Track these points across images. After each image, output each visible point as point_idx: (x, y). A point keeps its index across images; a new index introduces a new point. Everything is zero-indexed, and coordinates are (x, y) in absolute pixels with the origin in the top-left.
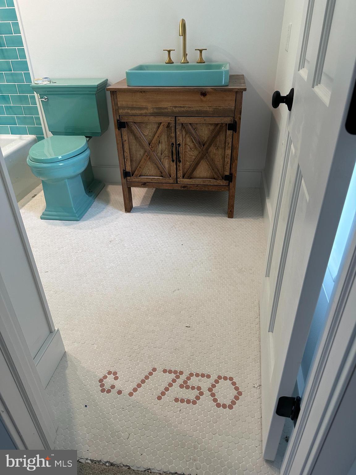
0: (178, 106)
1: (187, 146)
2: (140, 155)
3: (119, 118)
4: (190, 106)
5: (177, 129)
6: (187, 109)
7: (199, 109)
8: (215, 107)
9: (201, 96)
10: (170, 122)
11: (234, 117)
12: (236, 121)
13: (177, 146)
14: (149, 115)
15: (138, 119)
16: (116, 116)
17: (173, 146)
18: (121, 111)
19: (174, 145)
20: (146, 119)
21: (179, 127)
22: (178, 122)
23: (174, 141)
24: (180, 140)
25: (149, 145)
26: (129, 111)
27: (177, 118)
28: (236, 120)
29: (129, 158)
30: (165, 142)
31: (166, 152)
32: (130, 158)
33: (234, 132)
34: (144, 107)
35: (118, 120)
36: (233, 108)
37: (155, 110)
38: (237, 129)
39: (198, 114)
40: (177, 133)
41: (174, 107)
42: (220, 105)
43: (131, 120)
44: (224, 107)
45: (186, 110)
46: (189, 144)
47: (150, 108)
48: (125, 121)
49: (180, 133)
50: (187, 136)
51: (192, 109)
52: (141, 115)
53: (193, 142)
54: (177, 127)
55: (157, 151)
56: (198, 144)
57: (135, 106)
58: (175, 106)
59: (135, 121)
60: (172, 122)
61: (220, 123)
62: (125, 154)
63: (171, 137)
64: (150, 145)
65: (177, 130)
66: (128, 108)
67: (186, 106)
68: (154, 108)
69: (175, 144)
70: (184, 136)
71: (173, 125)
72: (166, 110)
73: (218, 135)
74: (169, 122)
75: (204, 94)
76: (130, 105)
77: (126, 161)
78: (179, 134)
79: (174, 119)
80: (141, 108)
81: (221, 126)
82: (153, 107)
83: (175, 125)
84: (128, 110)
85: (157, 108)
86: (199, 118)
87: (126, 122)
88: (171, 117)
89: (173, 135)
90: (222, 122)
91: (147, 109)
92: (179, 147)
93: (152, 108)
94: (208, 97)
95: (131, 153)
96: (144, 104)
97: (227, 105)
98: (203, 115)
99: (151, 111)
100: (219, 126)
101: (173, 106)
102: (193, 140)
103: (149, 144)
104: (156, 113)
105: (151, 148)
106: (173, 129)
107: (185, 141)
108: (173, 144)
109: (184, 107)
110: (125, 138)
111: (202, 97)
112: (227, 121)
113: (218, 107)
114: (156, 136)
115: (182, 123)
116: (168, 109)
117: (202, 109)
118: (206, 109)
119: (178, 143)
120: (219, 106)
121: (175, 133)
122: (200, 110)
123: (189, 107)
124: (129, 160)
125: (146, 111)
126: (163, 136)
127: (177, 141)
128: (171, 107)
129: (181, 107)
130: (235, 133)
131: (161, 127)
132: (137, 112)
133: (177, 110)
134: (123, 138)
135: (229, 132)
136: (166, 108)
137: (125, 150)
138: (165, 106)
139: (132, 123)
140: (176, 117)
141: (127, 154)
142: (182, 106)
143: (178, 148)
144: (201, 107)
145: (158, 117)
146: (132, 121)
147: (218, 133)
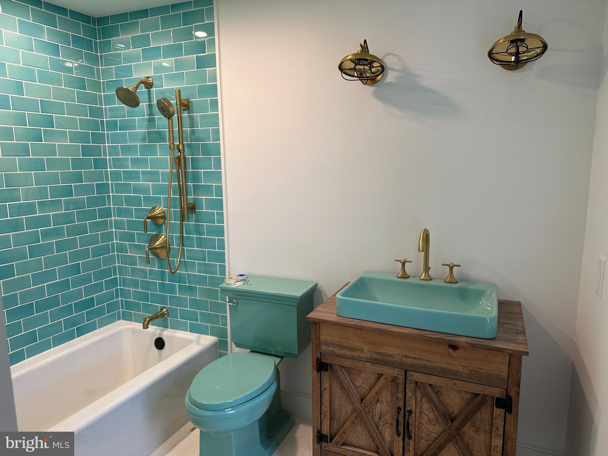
0: (410, 356)
1: (423, 414)
2: (346, 412)
3: (320, 356)
4: (430, 359)
5: (408, 388)
6: (424, 362)
7: (444, 367)
8: (474, 368)
9: (450, 349)
10: (397, 376)
11: (507, 390)
12: (510, 396)
13: (406, 413)
14: (364, 360)
15: (348, 363)
16: (316, 353)
17: (399, 413)
18: (323, 348)
19: (401, 410)
20: (359, 365)
21: (410, 387)
22: (409, 378)
23: (401, 404)
24: (411, 405)
25: (361, 403)
26: (335, 350)
27: (409, 373)
28: (512, 394)
29: (328, 414)
30: (387, 402)
31: (388, 417)
32: (331, 413)
33: (507, 413)
34: (358, 348)
35: (318, 360)
36: (505, 375)
37: (374, 356)
38: (513, 410)
39: (444, 373)
40: (407, 394)
41: (404, 356)
42: (481, 367)
43: (336, 362)
44: (488, 371)
45: (424, 364)
46: (427, 413)
47: (367, 351)
48: (329, 362)
49: (412, 395)
50: (424, 400)
51: (433, 365)
52: (352, 358)
53: (434, 412)
54: (407, 385)
55: (373, 413)
56: (442, 418)
57: (344, 345)
58: (405, 354)
59: (342, 365)
60: (400, 377)
61: (482, 393)
62: (323, 407)
63: (397, 398)
64: (363, 402)
65: (407, 390)
66: (334, 345)
67: (424, 358)
68: (373, 352)
69: (403, 409)
70: (419, 399)
71: (401, 380)
72: (392, 359)
73: (478, 410)
74: (395, 376)
75: (454, 347)
76: (337, 342)
77: (322, 417)
78: (410, 395)
79: (403, 373)
80: (352, 349)
81: (482, 398)
82: (372, 350)
83: (404, 381)
84: (334, 347)
85: (377, 353)
86: (444, 379)
87: (330, 364)
88: (399, 370)
89: (401, 395)
90: (486, 393)
91: (362, 351)
92: (409, 415)
93: (370, 351)
94: (460, 353)
95: (332, 407)
96: (358, 345)
97: (494, 369)
98: (451, 376)
99: (368, 355)
100: (479, 398)
101: (402, 354)
102: (434, 409)
103: (362, 400)
104: (376, 360)
105: (364, 407)
106: (401, 387)
107: (421, 407)
108: (399, 409)
109: (420, 359)
110: (326, 385)
111: (451, 351)
112: (493, 393)
113: (478, 370)
114: (373, 392)
115: (416, 382)
116: (394, 357)
117: (451, 368)
118: (457, 369)
119: (409, 409)
120: (480, 369)
121: (403, 393)
122: (446, 369)
123: (428, 360)
124: (328, 418)
125: (361, 354)
126: (384, 393)
127: (407, 406)
128: (399, 355)
129: (415, 358)
130: (510, 414)
131: (382, 379)
132: (347, 353)
133: (409, 361)
134: (322, 385)
135: (498, 411)
136: (391, 356)
137: (324, 402)
138: (390, 353)
139: (337, 367)
140: (406, 371)
141: (326, 408)
142: (417, 357)
143: (407, 416)
144: (449, 363)
145: (378, 365)
146: (338, 363)
147: (478, 407)
